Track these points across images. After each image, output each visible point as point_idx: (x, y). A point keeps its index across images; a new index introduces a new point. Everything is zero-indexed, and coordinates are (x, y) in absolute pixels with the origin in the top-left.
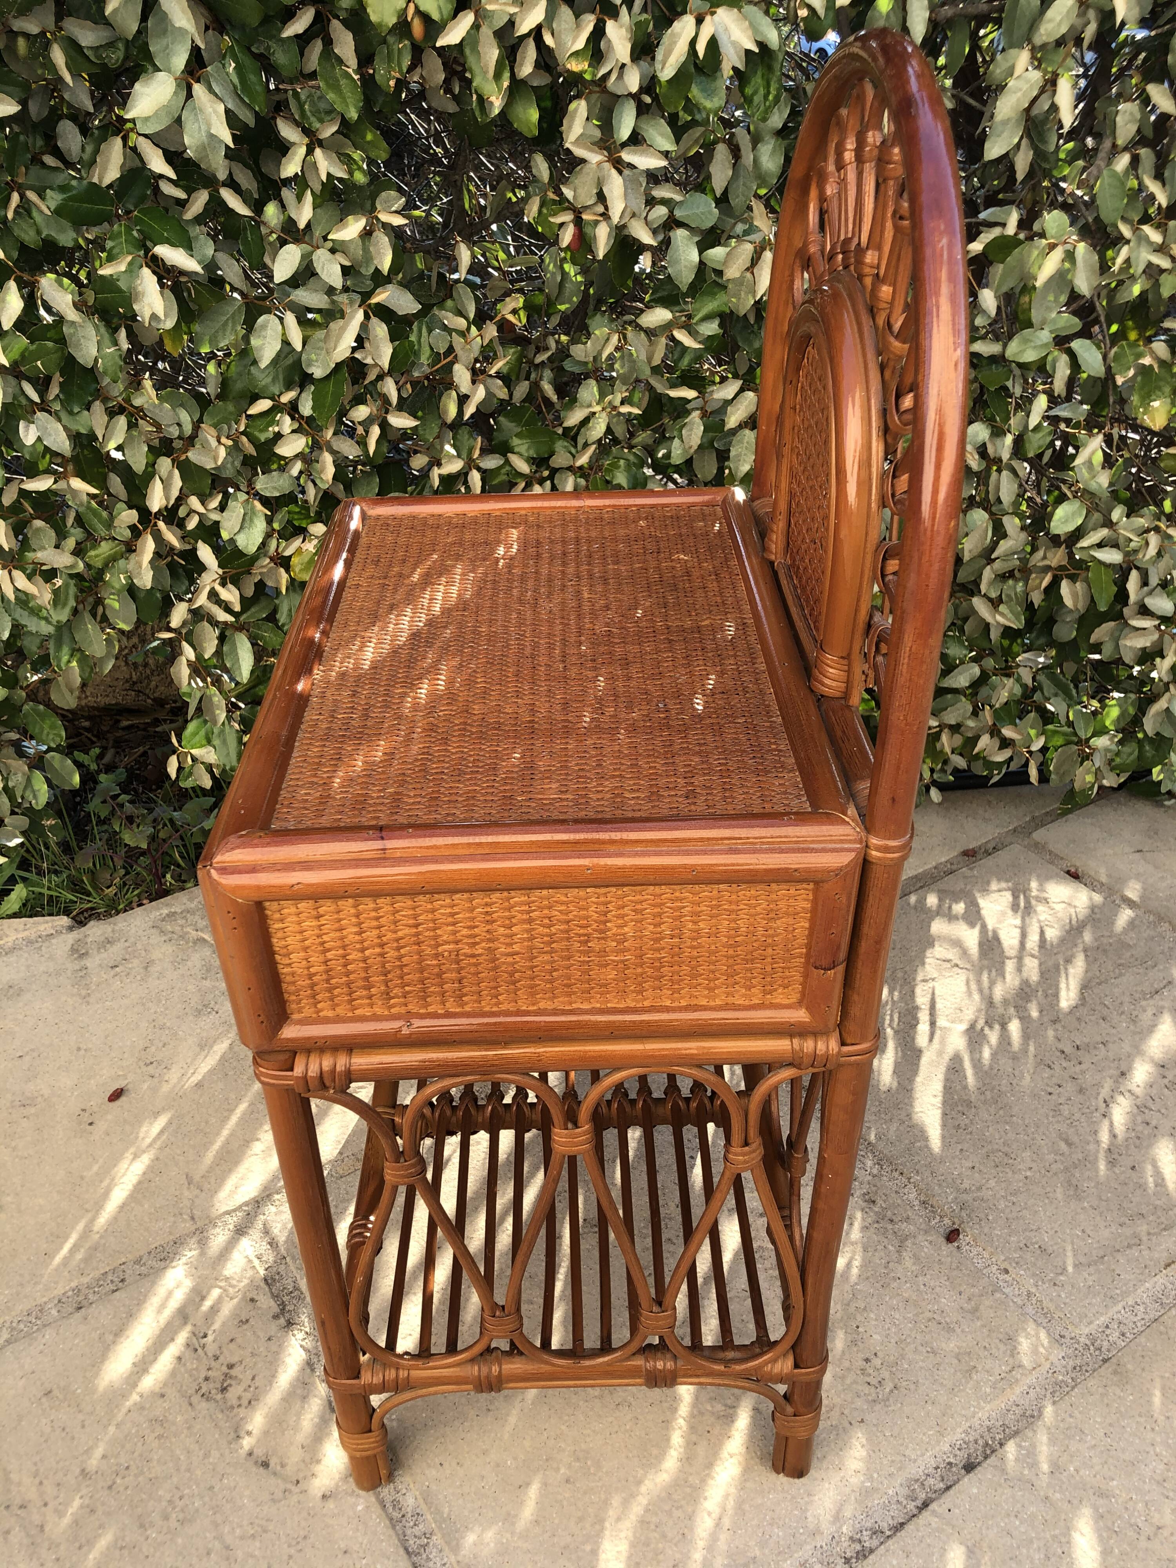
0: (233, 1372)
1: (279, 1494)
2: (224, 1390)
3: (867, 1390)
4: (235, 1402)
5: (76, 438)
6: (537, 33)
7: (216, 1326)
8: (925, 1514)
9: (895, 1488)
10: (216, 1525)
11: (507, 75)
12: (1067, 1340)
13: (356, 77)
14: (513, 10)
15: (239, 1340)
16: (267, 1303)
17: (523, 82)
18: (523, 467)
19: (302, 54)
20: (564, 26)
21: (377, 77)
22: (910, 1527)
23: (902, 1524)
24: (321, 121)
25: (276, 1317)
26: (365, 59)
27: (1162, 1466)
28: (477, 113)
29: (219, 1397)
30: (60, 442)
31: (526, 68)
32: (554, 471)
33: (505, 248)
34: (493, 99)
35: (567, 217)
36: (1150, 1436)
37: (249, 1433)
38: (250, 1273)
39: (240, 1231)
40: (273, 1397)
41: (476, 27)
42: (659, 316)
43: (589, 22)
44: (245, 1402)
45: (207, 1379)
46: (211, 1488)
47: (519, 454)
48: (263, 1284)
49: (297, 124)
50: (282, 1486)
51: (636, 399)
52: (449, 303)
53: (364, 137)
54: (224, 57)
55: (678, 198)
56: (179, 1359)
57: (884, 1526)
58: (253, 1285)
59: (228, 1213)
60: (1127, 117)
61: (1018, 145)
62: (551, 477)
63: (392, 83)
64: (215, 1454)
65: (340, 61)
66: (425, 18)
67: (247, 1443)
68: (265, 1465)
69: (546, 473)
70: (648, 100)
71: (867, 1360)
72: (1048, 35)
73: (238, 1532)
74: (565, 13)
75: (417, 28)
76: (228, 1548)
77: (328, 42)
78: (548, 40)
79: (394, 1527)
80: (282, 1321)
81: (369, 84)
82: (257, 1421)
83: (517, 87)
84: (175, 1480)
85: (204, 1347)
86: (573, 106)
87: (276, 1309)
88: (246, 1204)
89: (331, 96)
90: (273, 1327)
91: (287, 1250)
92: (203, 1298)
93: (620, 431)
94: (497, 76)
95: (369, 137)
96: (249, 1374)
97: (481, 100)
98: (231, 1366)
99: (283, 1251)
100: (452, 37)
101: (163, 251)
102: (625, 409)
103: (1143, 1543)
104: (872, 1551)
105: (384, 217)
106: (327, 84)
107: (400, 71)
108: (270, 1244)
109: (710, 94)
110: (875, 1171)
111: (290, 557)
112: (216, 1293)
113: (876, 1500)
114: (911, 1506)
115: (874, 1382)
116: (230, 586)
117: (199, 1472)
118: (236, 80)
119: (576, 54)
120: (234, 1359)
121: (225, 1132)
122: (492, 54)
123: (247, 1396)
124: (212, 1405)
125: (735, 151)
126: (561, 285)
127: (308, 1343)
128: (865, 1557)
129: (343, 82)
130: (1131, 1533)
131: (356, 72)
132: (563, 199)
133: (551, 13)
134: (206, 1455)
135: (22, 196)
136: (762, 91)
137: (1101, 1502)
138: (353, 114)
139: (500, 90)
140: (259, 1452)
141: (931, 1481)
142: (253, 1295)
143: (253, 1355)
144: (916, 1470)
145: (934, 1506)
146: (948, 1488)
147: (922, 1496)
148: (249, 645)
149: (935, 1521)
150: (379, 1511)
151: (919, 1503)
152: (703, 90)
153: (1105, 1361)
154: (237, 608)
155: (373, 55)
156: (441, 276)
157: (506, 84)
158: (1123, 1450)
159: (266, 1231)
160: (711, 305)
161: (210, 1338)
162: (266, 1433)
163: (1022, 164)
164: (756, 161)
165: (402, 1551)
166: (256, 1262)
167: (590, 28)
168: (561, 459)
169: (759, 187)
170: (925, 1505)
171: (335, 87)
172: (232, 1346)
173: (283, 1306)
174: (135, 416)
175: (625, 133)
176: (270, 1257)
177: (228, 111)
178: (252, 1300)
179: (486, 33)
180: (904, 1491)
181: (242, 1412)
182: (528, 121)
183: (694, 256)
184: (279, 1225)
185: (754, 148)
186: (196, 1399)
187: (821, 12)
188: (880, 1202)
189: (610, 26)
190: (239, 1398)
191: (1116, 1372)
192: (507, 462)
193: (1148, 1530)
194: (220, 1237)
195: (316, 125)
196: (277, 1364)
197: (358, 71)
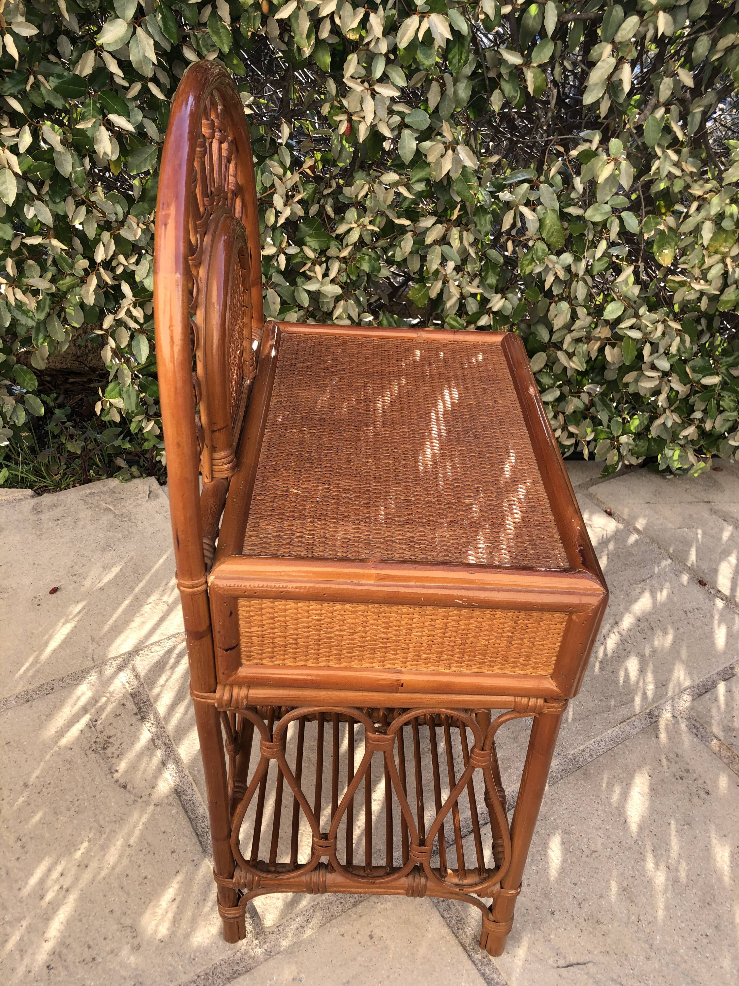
0: (110, 740)
1: (130, 802)
2: (104, 748)
4: (110, 755)
5: (56, 216)
6: (331, 16)
7: (103, 716)
10: (96, 815)
11: (314, 37)
12: (561, 757)
13: (229, 28)
14: (319, 2)
15: (115, 725)
16: (131, 706)
17: (324, 40)
18: (311, 254)
19: (200, 12)
20: (347, 13)
21: (241, 30)
24: (208, 50)
25: (136, 714)
26: (235, 18)
27: (600, 822)
28: (297, 55)
29: (102, 752)
30: (47, 218)
31: (325, 33)
32: (328, 258)
33: (313, 124)
34: (305, 49)
35: (343, 117)
36: (596, 806)
37: (117, 771)
38: (124, 690)
39: (120, 669)
40: (132, 754)
41: (298, 8)
42: (391, 177)
43: (361, 12)
44: (115, 755)
45: (95, 742)
46: (95, 796)
47: (310, 247)
48: (129, 697)
49: (195, 50)
50: (133, 798)
51: (377, 222)
52: (276, 157)
53: (232, 62)
54: (156, 11)
55: (407, 111)
56: (82, 731)
58: (124, 697)
59: (113, 658)
60: (666, 86)
61: (603, 97)
62: (326, 262)
63: (249, 34)
64: (98, 779)
65: (221, 19)
66: (269, 2)
67: (116, 775)
68: (125, 787)
69: (324, 259)
70: (392, 57)
72: (622, 37)
73: (107, 819)
74: (348, 7)
75: (265, 7)
76: (101, 826)
77: (215, 8)
78: (337, 21)
79: (191, 822)
80: (139, 717)
81: (236, 33)
82: (123, 766)
83: (319, 43)
84: (75, 791)
85: (95, 726)
86: (350, 57)
87: (136, 710)
88: (124, 654)
89: (214, 38)
90: (134, 720)
91: (145, 680)
92: (96, 701)
93: (367, 239)
94: (308, 37)
95: (235, 62)
96: (119, 742)
97: (299, 48)
98: (109, 737)
99: (142, 681)
100: (284, 14)
101: (113, 117)
102: (370, 227)
103: (584, 859)
106: (213, 31)
107: (254, 28)
108: (136, 676)
109: (428, 56)
112: (104, 699)
116: (138, 308)
117: (88, 788)
118: (161, 25)
119: (353, 30)
120: (112, 734)
121: (115, 616)
122: (305, 24)
123: (117, 752)
124: (97, 756)
125: (443, 86)
126: (340, 152)
127: (153, 729)
129: (222, 30)
130: (578, 853)
131: (230, 25)
132: (342, 106)
133: (339, 6)
134: (93, 780)
135: (35, 78)
136: (457, 57)
137: (565, 836)
138: (226, 50)
139: (309, 44)
140: (122, 781)
142: (124, 701)
143: (122, 732)
148: (147, 342)
150: (184, 813)
152: (425, 54)
153: (579, 768)
154: (142, 321)
155: (240, 17)
156: (273, 140)
157: (313, 42)
158: (581, 812)
159: (134, 669)
160: (421, 174)
161: (99, 722)
162: (126, 772)
163: (604, 108)
164: (455, 92)
165: (194, 834)
166: (127, 685)
167: (361, 16)
168: (332, 252)
169: (456, 107)
171: (217, 33)
172: (111, 727)
173: (140, 709)
174: (91, 207)
175: (378, 74)
176: (135, 683)
177: (155, 43)
178: (123, 704)
179: (303, 13)
181: (114, 760)
182: (325, 63)
183: (414, 144)
184: (141, 667)
185: (455, 85)
186: (89, 752)
187: (492, 17)
189: (372, 16)
190: (113, 753)
191: (584, 774)
192: (302, 251)
193: (587, 852)
194: (109, 670)
195: (205, 52)
196: (134, 738)
197: (231, 25)
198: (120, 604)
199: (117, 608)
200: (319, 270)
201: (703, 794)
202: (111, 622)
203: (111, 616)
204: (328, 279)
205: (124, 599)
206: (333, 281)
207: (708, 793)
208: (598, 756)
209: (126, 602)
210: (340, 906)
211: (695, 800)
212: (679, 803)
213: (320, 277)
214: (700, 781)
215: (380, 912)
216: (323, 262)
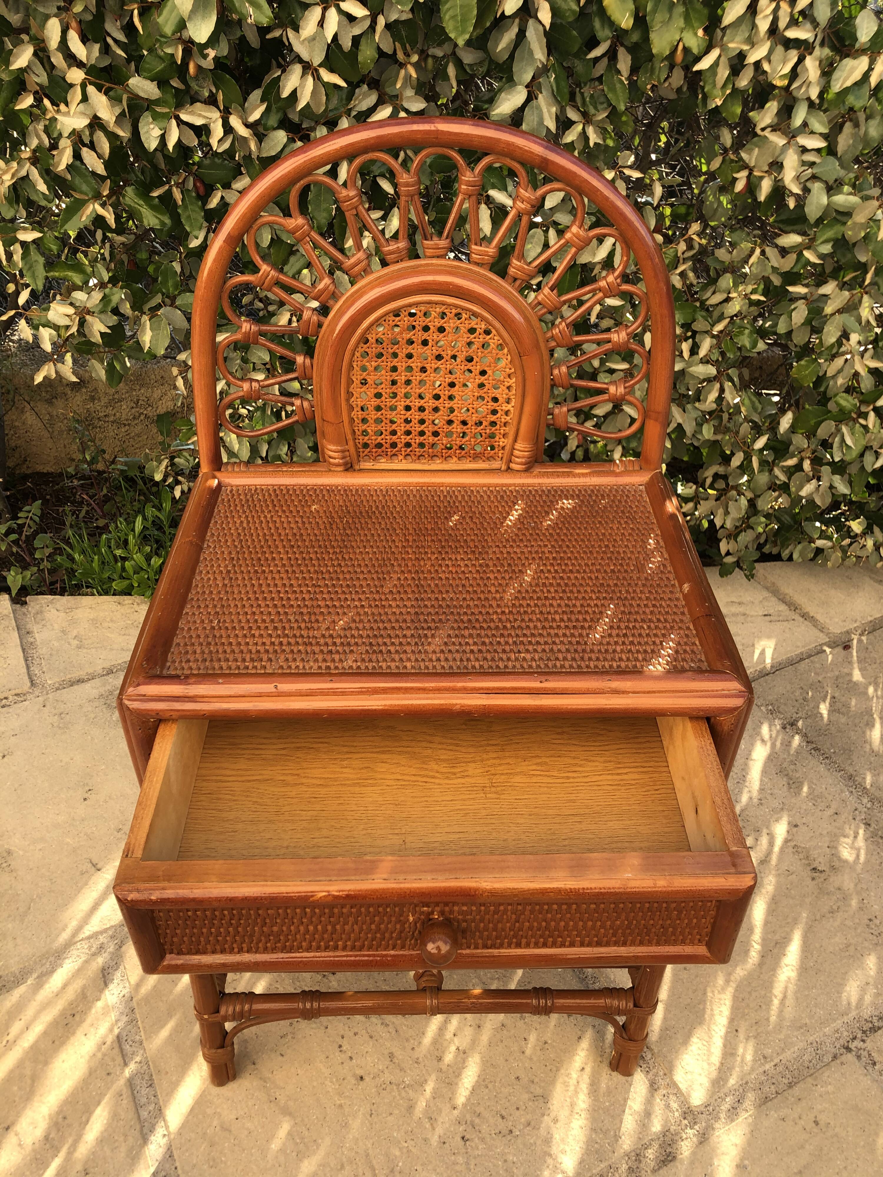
3: (871, 937)
6: (758, 63)
11: (730, 86)
13: (626, 82)
14: (746, 48)
17: (739, 90)
19: (594, 67)
20: (777, 58)
21: (640, 83)
24: (596, 108)
26: (634, 71)
28: (700, 106)
31: (744, 81)
32: (694, 333)
34: (716, 100)
35: (744, 174)
41: (720, 57)
42: (793, 239)
43: (794, 56)
49: (579, 110)
51: (761, 290)
54: (549, 71)
55: (818, 161)
62: (693, 337)
63: (649, 87)
65: (619, 73)
66: (688, 53)
69: (689, 334)
70: (818, 101)
71: (870, 920)
74: (780, 51)
75: (680, 58)
77: (614, 60)
78: (766, 67)
81: (633, 86)
83: (734, 92)
86: (768, 105)
89: (610, 96)
94: (724, 86)
95: (624, 118)
97: (705, 98)
100: (704, 65)
101: (493, 193)
102: (754, 297)
105: (627, 172)
106: (609, 88)
107: (659, 81)
109: (859, 98)
110: (869, 805)
115: (876, 933)
118: (554, 86)
119: (782, 76)
122: (723, 73)
125: (856, 126)
126: (716, 210)
129: (618, 86)
131: (627, 79)
132: (741, 159)
133: (771, 52)
138: (621, 106)
139: (723, 94)
152: (855, 95)
155: (641, 68)
157: (728, 92)
160: (830, 234)
164: (866, 131)
167: (795, 59)
168: (700, 325)
169: (865, 149)
171: (613, 89)
175: (797, 122)
179: (724, 60)
182: (733, 114)
183: (824, 200)
185: (867, 123)
188: (873, 825)
189: (808, 59)
195: (592, 111)
197: (628, 79)
200: (685, 347)
204: (696, 358)
206: (705, 361)
210: (773, 1087)
213: (686, 354)
216: (688, 338)
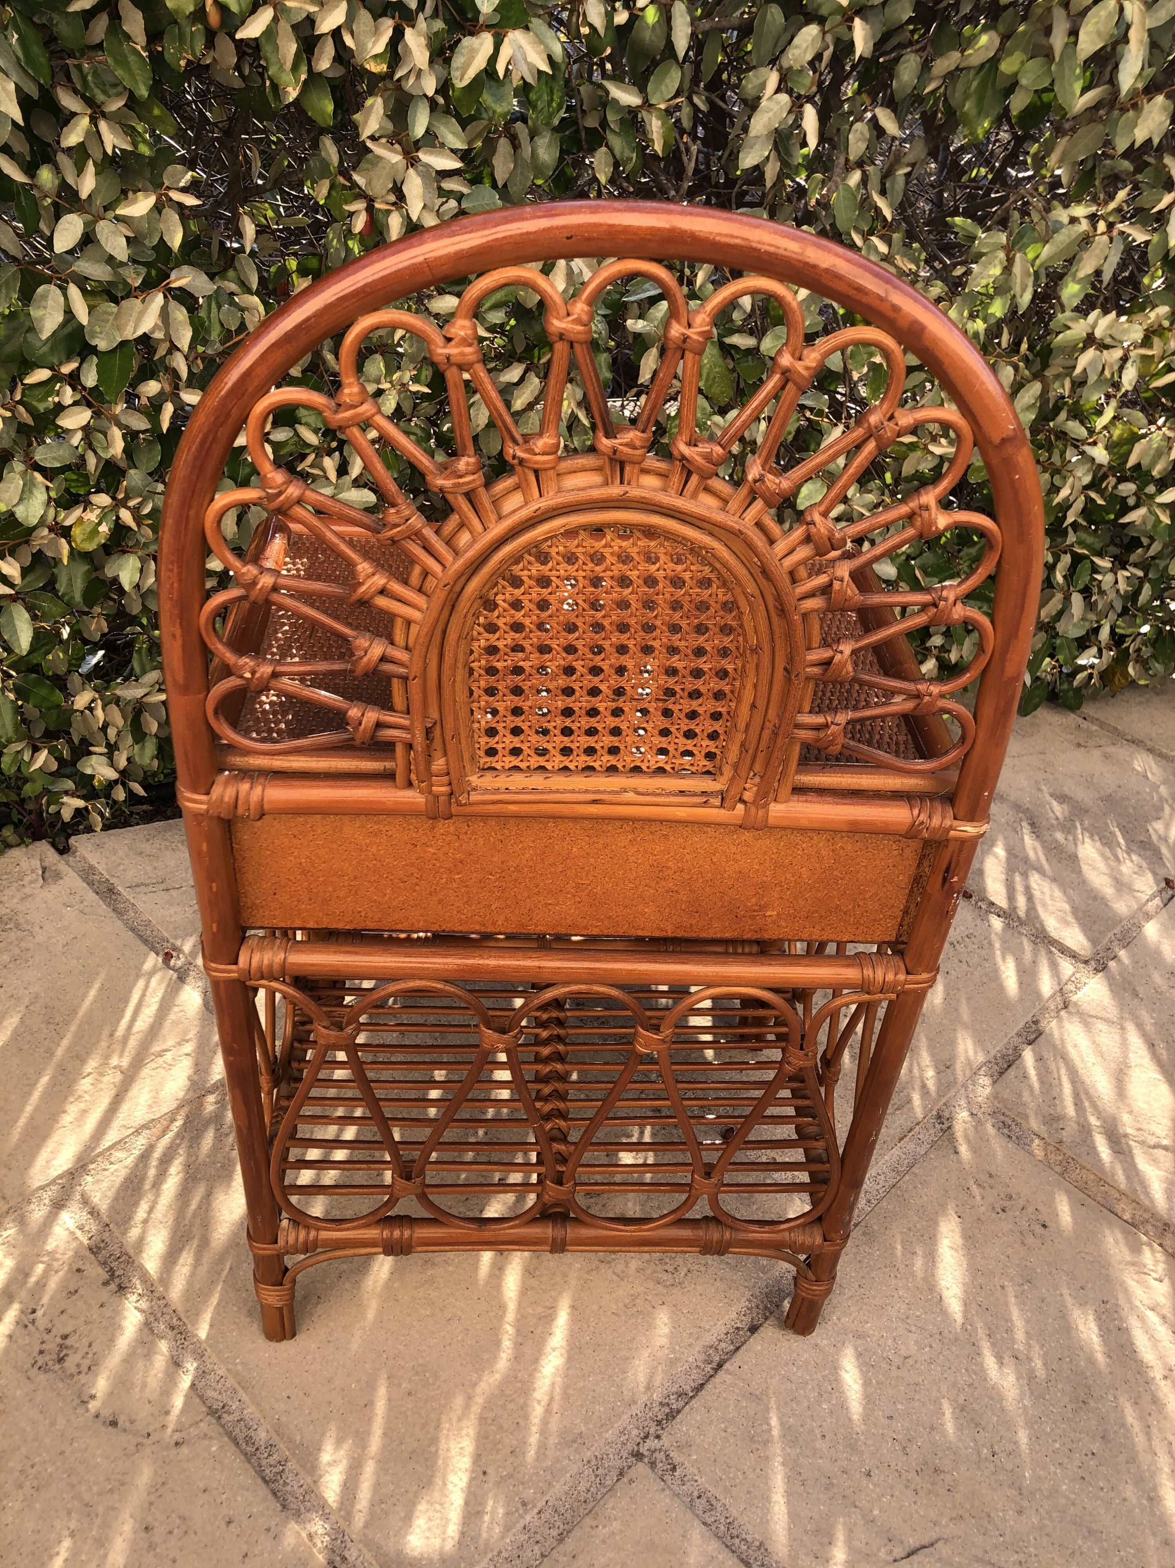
0: (68, 1342)
1: (132, 1448)
2: (61, 1360)
3: (665, 1277)
4: (74, 1370)
6: (336, 34)
7: (45, 1300)
8: (721, 1374)
9: (694, 1355)
10: (73, 1486)
11: (304, 68)
13: (145, 54)
14: (313, 9)
15: (70, 1311)
16: (96, 1272)
17: (320, 74)
18: (313, 439)
19: (87, 27)
20: (363, 28)
21: (166, 56)
22: (709, 1386)
23: (702, 1385)
24: (105, 92)
25: (106, 1283)
26: (154, 36)
27: (904, 1306)
28: (271, 99)
29: (57, 1367)
31: (324, 62)
32: (342, 443)
33: (275, 209)
34: (290, 89)
35: (359, 206)
36: (894, 1282)
37: (93, 1397)
38: (74, 1244)
39: (58, 1205)
40: (114, 1360)
41: (275, 19)
42: (448, 302)
43: (387, 27)
44: (84, 1368)
45: (41, 1352)
46: (62, 1453)
47: (307, 425)
48: (88, 1253)
49: (75, 91)
50: (134, 1441)
51: (423, 377)
52: (231, 273)
53: (150, 112)
54: (6, 28)
55: (465, 190)
56: (10, 1337)
57: (687, 1388)
58: (77, 1255)
59: (42, 1188)
60: (858, 136)
61: (768, 158)
62: (340, 448)
63: (183, 63)
64: (61, 1422)
65: (128, 37)
66: (223, 9)
67: (93, 1406)
68: (114, 1424)
69: (334, 444)
70: (441, 100)
72: (795, 60)
73: (95, 1489)
74: (364, 16)
75: (214, 17)
76: (87, 1505)
77: (116, 18)
78: (349, 41)
79: (249, 1461)
80: (113, 1287)
81: (157, 61)
82: (101, 1385)
83: (314, 79)
84: (23, 1450)
85: (33, 1322)
86: (369, 102)
87: (106, 1276)
88: (60, 1177)
89: (119, 73)
90: (105, 1294)
91: (109, 1217)
92: (27, 1275)
93: (407, 407)
94: (295, 68)
95: (156, 112)
96: (85, 1342)
97: (275, 87)
98: (65, 1337)
99: (105, 1219)
100: (253, 29)
102: (414, 388)
103: (894, 1372)
104: (679, 1411)
105: (176, 196)
106: (115, 60)
107: (193, 54)
108: (91, 1213)
109: (499, 99)
111: (71, 527)
112: (40, 1268)
113: (680, 1368)
114: (708, 1368)
116: (9, 558)
117: (47, 1441)
118: (20, 54)
119: (376, 56)
120: (68, 1329)
121: (29, 1109)
122: (290, 48)
123: (86, 1363)
124: (51, 1375)
125: (515, 144)
126: (345, 261)
127: (144, 1304)
128: (674, 1417)
129: (132, 58)
130: (884, 1365)
131: (145, 49)
132: (355, 185)
133: (351, 17)
134: (53, 1423)
136: (546, 97)
137: (859, 1342)
138: (143, 92)
139: (297, 81)
140: (106, 1413)
141: (723, 1345)
142: (80, 1265)
143: (86, 1323)
144: (710, 1338)
145: (727, 1366)
146: (738, 1349)
147: (717, 1358)
148: (27, 616)
149: (728, 1378)
150: (234, 1448)
151: (714, 1365)
152: (493, 95)
154: (18, 581)
155: (162, 33)
156: (222, 244)
157: (303, 77)
158: (874, 1297)
159: (85, 1201)
160: (498, 295)
161: (39, 1313)
162: (111, 1394)
163: (771, 172)
164: (534, 153)
165: (259, 1481)
166: (79, 1233)
167: (390, 32)
169: (536, 177)
170: (720, 1366)
171: (123, 63)
172: (64, 1317)
173: (112, 1271)
175: (419, 130)
176: (93, 1227)
177: (18, 89)
178: (78, 1270)
179: (284, 28)
180: (703, 1357)
181: (83, 1378)
182: (323, 112)
184: (98, 1194)
185: (532, 139)
186: (34, 1372)
187: (601, 31)
189: (409, 33)
190: (78, 1365)
191: (864, 1234)
192: (297, 434)
193: (897, 1361)
194: (37, 1213)
195: (100, 97)
196: (113, 1327)
197: (147, 48)
198: (33, 1085)
199: (29, 1094)
200: (330, 464)
201: (1039, 1230)
202: (22, 1121)
203: (21, 1111)
204: (348, 479)
205: (40, 1074)
206: (357, 483)
207: (1044, 1226)
208: (879, 1201)
209: (45, 1080)
210: (536, 1548)
211: (1030, 1240)
212: (1010, 1251)
213: (332, 475)
214: (1031, 1210)
215: (604, 1542)
216: (334, 450)
